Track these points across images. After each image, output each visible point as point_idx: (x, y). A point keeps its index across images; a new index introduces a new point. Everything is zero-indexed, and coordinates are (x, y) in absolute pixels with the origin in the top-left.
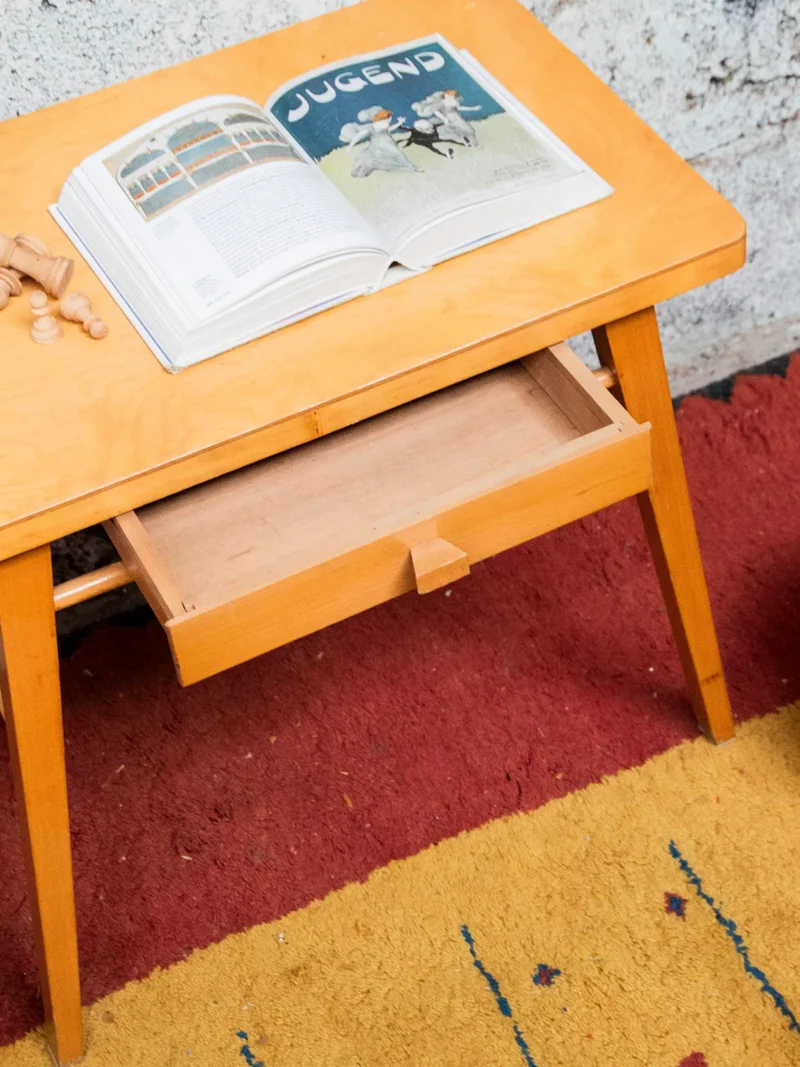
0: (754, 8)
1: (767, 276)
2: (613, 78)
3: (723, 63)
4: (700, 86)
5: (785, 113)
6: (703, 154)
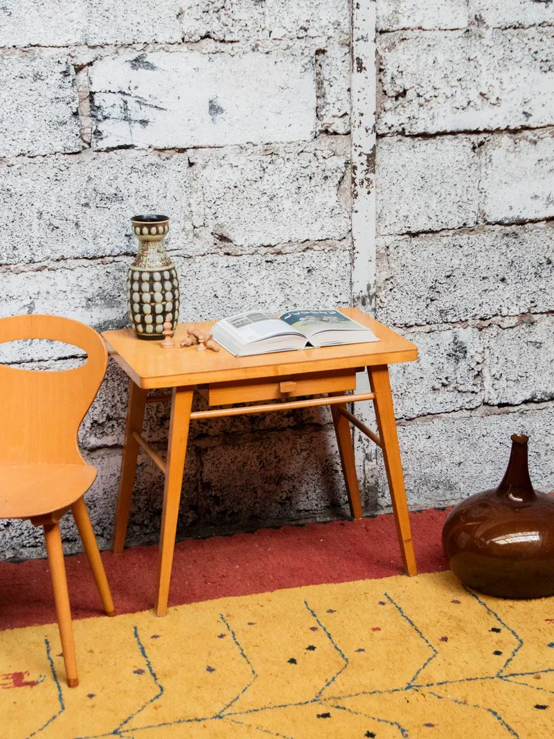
0: (458, 360)
1: (466, 475)
2: (404, 372)
3: (447, 378)
4: (438, 386)
5: (472, 407)
6: (439, 414)
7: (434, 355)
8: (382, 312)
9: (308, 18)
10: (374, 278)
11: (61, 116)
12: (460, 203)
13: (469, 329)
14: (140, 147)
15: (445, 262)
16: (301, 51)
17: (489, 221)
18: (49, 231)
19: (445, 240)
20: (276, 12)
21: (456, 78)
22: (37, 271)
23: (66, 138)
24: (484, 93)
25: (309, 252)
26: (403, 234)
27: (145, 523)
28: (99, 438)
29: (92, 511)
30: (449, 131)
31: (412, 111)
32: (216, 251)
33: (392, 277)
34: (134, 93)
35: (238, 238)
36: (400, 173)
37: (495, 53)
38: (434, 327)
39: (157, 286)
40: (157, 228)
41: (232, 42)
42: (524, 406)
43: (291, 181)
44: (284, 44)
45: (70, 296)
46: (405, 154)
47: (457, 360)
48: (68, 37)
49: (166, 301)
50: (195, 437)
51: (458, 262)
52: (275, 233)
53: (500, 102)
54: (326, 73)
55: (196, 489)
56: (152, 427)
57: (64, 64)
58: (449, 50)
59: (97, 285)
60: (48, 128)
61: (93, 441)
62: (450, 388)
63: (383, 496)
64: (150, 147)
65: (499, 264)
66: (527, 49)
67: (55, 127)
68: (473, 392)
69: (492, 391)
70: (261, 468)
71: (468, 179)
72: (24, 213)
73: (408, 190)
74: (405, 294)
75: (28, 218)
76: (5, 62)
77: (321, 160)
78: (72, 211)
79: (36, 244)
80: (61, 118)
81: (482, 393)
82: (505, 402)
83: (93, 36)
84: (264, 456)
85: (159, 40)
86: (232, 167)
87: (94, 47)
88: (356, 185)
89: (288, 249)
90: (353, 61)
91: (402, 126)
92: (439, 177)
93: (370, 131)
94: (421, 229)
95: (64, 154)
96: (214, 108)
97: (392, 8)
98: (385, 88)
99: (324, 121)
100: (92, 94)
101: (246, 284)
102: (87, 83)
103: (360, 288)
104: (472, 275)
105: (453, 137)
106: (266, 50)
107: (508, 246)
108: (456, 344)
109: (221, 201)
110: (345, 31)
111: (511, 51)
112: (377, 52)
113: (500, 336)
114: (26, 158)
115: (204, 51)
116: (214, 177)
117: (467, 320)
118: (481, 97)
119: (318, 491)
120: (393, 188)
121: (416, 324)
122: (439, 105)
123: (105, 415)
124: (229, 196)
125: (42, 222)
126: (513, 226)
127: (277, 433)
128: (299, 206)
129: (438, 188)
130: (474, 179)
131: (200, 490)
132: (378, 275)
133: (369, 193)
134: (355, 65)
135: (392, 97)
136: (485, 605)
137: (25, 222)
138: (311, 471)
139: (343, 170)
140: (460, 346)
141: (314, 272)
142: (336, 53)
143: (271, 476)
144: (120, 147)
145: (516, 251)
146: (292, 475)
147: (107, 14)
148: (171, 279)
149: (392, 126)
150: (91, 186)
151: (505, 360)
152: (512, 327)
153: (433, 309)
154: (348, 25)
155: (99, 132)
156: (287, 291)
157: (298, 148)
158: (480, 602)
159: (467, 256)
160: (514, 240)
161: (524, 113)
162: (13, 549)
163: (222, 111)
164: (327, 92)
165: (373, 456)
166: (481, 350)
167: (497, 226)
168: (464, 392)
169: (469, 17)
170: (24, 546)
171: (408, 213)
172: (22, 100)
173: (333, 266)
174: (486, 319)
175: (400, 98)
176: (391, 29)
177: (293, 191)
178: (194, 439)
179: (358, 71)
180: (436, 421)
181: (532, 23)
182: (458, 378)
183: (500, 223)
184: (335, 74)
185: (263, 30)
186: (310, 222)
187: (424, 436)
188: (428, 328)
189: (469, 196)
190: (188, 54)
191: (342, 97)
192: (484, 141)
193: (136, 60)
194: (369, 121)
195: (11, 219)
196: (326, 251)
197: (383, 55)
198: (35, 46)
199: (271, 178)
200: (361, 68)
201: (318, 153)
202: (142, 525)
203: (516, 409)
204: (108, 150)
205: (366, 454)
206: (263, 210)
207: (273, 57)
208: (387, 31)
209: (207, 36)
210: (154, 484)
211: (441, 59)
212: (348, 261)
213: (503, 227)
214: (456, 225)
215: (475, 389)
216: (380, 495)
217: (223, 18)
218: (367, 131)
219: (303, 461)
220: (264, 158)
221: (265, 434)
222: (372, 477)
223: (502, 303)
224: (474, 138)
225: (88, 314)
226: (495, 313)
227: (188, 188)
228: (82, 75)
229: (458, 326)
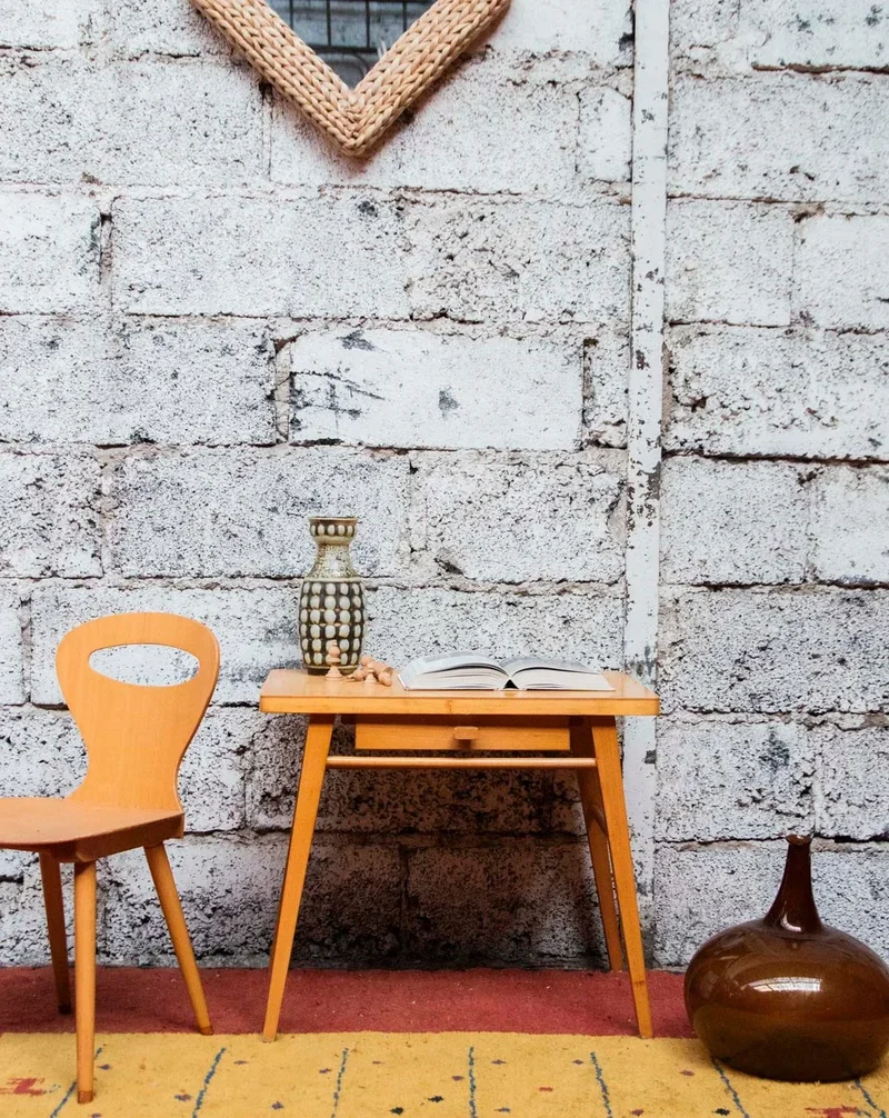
4: (747, 800)
6: (748, 840)
7: (740, 755)
8: (667, 687)
9: (575, 299)
10: (655, 639)
11: (251, 399)
12: (780, 551)
13: (793, 724)
14: (347, 443)
15: (758, 629)
16: (564, 339)
17: (822, 578)
18: (224, 539)
19: (758, 599)
20: (532, 290)
21: (774, 388)
22: (207, 588)
23: (255, 426)
24: (813, 409)
25: (566, 597)
26: (698, 585)
27: (326, 942)
28: (271, 817)
29: (256, 916)
30: (764, 453)
31: (713, 424)
32: (440, 583)
33: (682, 641)
34: (346, 376)
35: (471, 568)
36: (695, 503)
37: (829, 361)
38: (741, 716)
39: (330, 601)
40: (336, 526)
41: (474, 323)
42: (873, 845)
43: (545, 500)
44: (541, 330)
45: (245, 624)
46: (704, 480)
47: (775, 767)
48: (268, 305)
49: (341, 623)
50: (400, 830)
51: (777, 630)
52: (520, 566)
53: (836, 423)
54: (596, 368)
55: (399, 904)
56: (343, 810)
57: (260, 337)
58: (764, 352)
59: (281, 613)
60: (234, 412)
61: (263, 820)
62: (764, 805)
63: (662, 949)
64: (360, 444)
65: (836, 638)
66: (873, 359)
67: (243, 411)
68: (798, 816)
69: (826, 816)
70: (489, 886)
71: (791, 520)
72: (196, 514)
73: (706, 526)
74: (699, 666)
75: (200, 521)
76: (189, 332)
77: (587, 477)
78: (254, 516)
79: (207, 554)
80: (251, 402)
81: (812, 818)
82: (846, 834)
83: (297, 306)
84: (494, 869)
85: (380, 314)
86: (466, 476)
87: (299, 320)
88: (632, 513)
89: (537, 589)
90: (632, 355)
91: (699, 442)
92: (751, 513)
93: (653, 444)
94: (723, 579)
95: (252, 446)
96: (446, 401)
97: (687, 295)
98: (676, 393)
99: (592, 428)
100: (293, 374)
101: (479, 631)
102: (288, 363)
103: (634, 651)
104: (797, 650)
105: (771, 463)
106: (518, 335)
107: (849, 616)
108: (774, 744)
109: (450, 519)
110: (624, 319)
111: (852, 360)
112: (664, 347)
113: (838, 738)
114: (205, 447)
115: (437, 331)
116: (440, 487)
117: (789, 712)
118: (810, 416)
119: (568, 929)
120: (686, 522)
121: (716, 710)
122: (751, 420)
123: (280, 787)
124: (460, 514)
125: (216, 526)
126: (858, 590)
127: (513, 838)
128: (554, 535)
129: (749, 527)
130: (800, 520)
131: (404, 907)
132: (661, 635)
133: (650, 524)
134: (635, 360)
135: (687, 405)
136: (727, 1081)
137: (195, 526)
138: (559, 900)
139: (616, 492)
140: (779, 748)
141: (572, 624)
142: (610, 343)
143: (503, 900)
144: (323, 442)
145: (859, 623)
146: (534, 902)
147: (318, 282)
148: (351, 594)
149: (686, 441)
150: (281, 487)
151: (844, 776)
152: (855, 730)
153: (739, 691)
154: (627, 312)
155: (297, 421)
156: (535, 645)
157: (555, 459)
158: (723, 1077)
159: (789, 623)
160: (858, 608)
161: (871, 440)
162: (151, 953)
163: (456, 405)
164: (597, 392)
165: (649, 888)
166: (809, 756)
167: (834, 587)
168: (786, 814)
169: (792, 313)
170: (164, 952)
171: (706, 557)
172: (205, 377)
173: (599, 618)
174: (818, 714)
175: (698, 408)
176: (685, 320)
177: (547, 513)
178: (398, 834)
179: (638, 367)
180: (743, 850)
181: (879, 328)
182: (777, 793)
183: (837, 583)
184: (608, 369)
185: (515, 311)
186: (569, 556)
187: (725, 870)
188: (733, 717)
189: (793, 542)
190: (418, 334)
191: (617, 399)
192: (815, 472)
193: (350, 338)
194: (653, 431)
195: (179, 520)
196: (590, 596)
197: (674, 351)
198: (226, 315)
199: (517, 495)
200: (642, 364)
201: (583, 467)
202: (321, 944)
203: (862, 846)
204: (308, 444)
205: (639, 885)
206: (504, 535)
207: (526, 342)
208: (680, 323)
209: (443, 314)
210: (341, 890)
211: (753, 362)
212: (620, 614)
213: (842, 589)
214: (774, 580)
215: (801, 811)
216: (658, 946)
217: (464, 294)
218: (649, 443)
219: (549, 883)
220: (510, 469)
221: (497, 838)
222: (646, 918)
223: (840, 694)
224: (801, 467)
225: (266, 649)
226: (830, 707)
227: (407, 497)
228: (284, 353)
229: (777, 718)
